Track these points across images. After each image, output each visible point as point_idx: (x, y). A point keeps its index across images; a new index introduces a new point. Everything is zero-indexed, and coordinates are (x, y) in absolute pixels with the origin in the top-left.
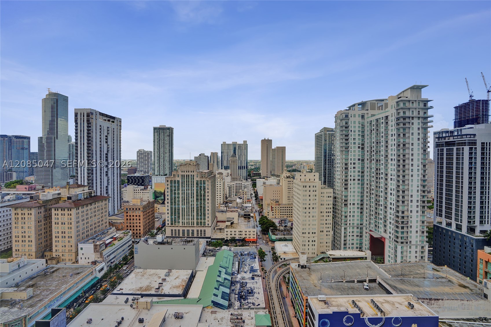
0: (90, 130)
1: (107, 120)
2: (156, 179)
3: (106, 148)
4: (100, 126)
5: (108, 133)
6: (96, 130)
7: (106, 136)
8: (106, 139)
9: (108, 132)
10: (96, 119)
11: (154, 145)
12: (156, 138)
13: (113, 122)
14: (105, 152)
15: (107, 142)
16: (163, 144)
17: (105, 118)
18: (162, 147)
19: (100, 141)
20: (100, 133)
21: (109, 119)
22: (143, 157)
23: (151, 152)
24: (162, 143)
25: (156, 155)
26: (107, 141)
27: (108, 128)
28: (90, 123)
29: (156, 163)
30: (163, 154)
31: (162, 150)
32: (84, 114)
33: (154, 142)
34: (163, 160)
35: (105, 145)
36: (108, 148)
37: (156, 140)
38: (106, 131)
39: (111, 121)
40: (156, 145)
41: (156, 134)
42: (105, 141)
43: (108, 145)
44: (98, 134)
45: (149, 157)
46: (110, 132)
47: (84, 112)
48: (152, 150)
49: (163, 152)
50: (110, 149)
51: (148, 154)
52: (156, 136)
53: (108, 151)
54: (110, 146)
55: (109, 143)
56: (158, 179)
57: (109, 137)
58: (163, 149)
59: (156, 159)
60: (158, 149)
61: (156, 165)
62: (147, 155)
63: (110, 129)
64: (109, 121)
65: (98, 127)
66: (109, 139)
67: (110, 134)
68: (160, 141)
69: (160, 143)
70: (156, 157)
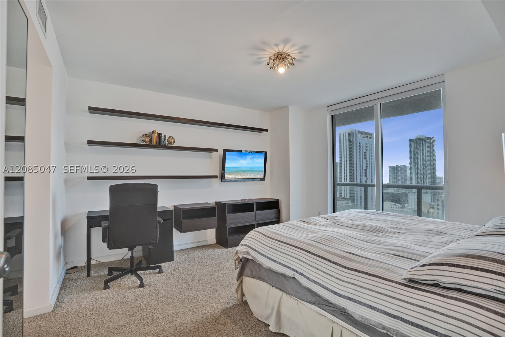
0: (352, 148)
1: (365, 137)
3: (365, 164)
4: (360, 143)
5: (366, 150)
6: (356, 147)
7: (365, 153)
8: (365, 155)
9: (367, 148)
10: (356, 138)
11: (411, 158)
12: (412, 151)
13: (370, 138)
14: (364, 168)
15: (365, 158)
16: (422, 156)
17: (363, 136)
18: (421, 160)
19: (360, 157)
20: (360, 150)
22: (395, 172)
23: (406, 167)
24: (420, 155)
25: (413, 169)
27: (366, 144)
28: (351, 142)
29: (413, 179)
30: (422, 169)
31: (420, 164)
32: (346, 134)
33: (410, 155)
34: (422, 175)
35: (364, 161)
36: (367, 164)
37: (413, 153)
38: (365, 147)
39: (368, 138)
40: (413, 158)
41: (412, 145)
43: (367, 161)
44: (358, 151)
45: (404, 172)
46: (368, 148)
47: (346, 133)
48: (408, 165)
49: (422, 166)
50: (368, 165)
51: (402, 168)
53: (367, 167)
54: (368, 162)
55: (368, 159)
57: (367, 153)
58: (422, 163)
59: (413, 174)
60: (415, 163)
61: (413, 181)
62: (400, 169)
63: (368, 145)
64: (367, 137)
65: (358, 145)
66: (367, 155)
67: (368, 150)
68: (417, 154)
69: (417, 156)
70: (413, 172)
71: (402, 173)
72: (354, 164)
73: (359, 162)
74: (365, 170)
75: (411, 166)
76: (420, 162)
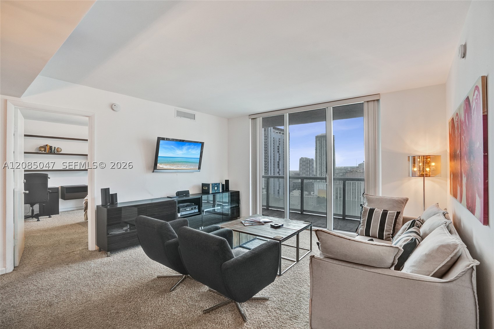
0: (267, 142)
1: (278, 133)
2: (317, 185)
4: (274, 138)
5: (279, 144)
8: (278, 149)
9: (280, 143)
10: (271, 133)
11: (316, 152)
12: (318, 146)
14: (278, 160)
15: (278, 152)
17: (277, 131)
19: (274, 151)
20: (274, 144)
21: (280, 131)
22: (305, 164)
23: (312, 159)
25: (318, 162)
26: (278, 150)
27: (279, 139)
28: (267, 137)
29: (318, 170)
30: (325, 162)
33: (316, 149)
35: (278, 154)
36: (279, 157)
37: (318, 148)
38: (278, 142)
39: (281, 133)
40: (318, 152)
41: (318, 141)
42: (277, 150)
43: (279, 154)
44: (272, 145)
45: (311, 164)
46: (281, 143)
49: (325, 160)
50: (281, 158)
51: (310, 161)
52: (318, 144)
53: (279, 159)
54: (281, 155)
55: (280, 152)
56: (320, 185)
57: (280, 147)
59: (318, 166)
60: (320, 157)
61: (318, 172)
62: (308, 162)
63: (281, 140)
64: (280, 133)
65: (272, 139)
66: (280, 149)
67: (281, 144)
68: (321, 149)
69: (321, 151)
70: (318, 164)
71: (310, 165)
72: (268, 156)
73: (273, 155)
74: (278, 162)
75: (316, 159)
76: (324, 156)
